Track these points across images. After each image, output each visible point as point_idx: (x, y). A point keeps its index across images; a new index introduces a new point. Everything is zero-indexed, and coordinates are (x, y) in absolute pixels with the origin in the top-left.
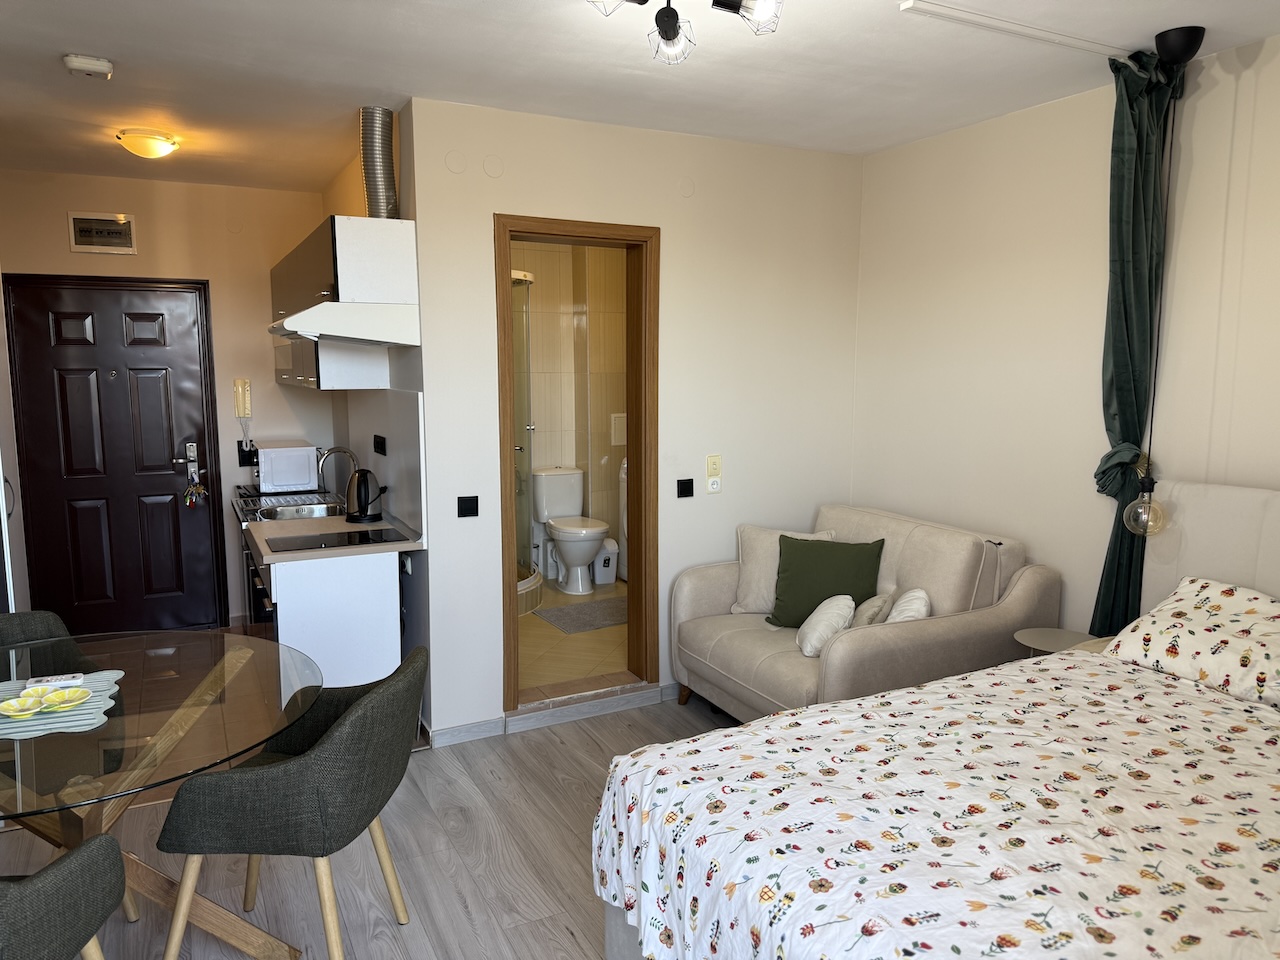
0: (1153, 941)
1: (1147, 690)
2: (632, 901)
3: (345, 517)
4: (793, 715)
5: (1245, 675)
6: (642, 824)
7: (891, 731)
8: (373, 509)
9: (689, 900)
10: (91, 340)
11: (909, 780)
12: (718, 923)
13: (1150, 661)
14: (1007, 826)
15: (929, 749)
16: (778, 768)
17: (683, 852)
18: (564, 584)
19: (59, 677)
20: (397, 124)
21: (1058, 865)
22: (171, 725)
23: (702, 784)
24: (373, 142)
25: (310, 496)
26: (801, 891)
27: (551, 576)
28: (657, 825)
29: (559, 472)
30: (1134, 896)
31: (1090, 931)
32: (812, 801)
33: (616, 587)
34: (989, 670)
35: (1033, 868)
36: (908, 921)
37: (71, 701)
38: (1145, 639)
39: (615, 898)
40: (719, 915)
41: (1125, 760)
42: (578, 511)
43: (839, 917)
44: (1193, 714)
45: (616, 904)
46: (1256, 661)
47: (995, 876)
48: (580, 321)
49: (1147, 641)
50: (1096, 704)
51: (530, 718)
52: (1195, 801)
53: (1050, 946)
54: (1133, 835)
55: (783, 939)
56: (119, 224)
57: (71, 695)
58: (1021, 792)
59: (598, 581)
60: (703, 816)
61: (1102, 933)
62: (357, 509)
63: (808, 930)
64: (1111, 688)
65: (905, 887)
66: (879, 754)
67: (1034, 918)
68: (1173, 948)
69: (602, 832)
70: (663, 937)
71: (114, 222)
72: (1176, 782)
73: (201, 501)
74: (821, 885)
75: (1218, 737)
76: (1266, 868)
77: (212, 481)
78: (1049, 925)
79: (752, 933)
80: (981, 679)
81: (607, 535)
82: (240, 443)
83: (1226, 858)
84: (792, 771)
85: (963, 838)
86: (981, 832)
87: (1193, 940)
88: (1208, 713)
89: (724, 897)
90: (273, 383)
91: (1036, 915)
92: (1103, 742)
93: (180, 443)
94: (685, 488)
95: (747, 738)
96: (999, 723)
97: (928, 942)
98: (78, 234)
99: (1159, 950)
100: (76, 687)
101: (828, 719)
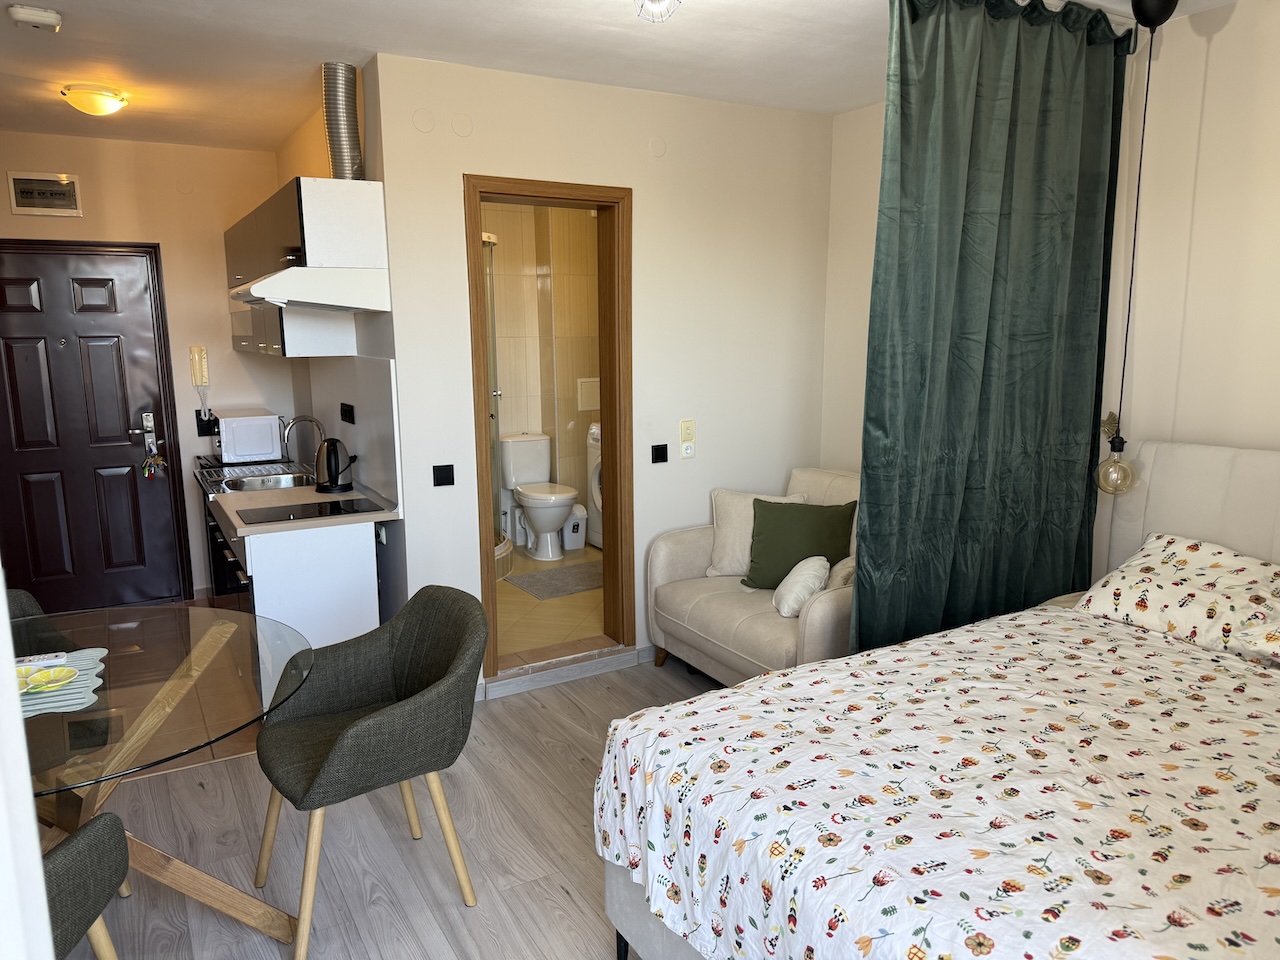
0: (1147, 880)
1: (1119, 643)
2: (637, 860)
3: (315, 487)
4: (784, 675)
5: (1211, 626)
6: (646, 785)
7: (880, 689)
8: (344, 478)
9: (697, 857)
10: (37, 306)
11: (903, 736)
12: (728, 878)
13: (1120, 615)
14: (1000, 777)
15: (918, 706)
16: (776, 727)
17: (690, 811)
18: (533, 550)
19: (42, 657)
20: (361, 82)
21: (1052, 812)
22: (158, 702)
23: (703, 745)
24: (336, 100)
25: (274, 466)
26: (811, 845)
27: (520, 542)
28: (662, 785)
29: (525, 438)
30: (1125, 839)
31: (1087, 873)
32: (813, 758)
33: (586, 553)
34: (968, 627)
35: (1029, 816)
36: (916, 870)
37: (57, 681)
38: (1115, 594)
39: (618, 857)
40: (728, 871)
41: (1105, 710)
42: (546, 477)
43: (850, 869)
44: (1164, 664)
45: (620, 863)
46: (1222, 613)
47: (994, 825)
48: (543, 284)
49: (1117, 595)
50: (1072, 657)
51: (509, 684)
52: (1173, 747)
53: (1052, 889)
54: (1119, 781)
55: (795, 892)
56: (61, 184)
57: (57, 674)
58: (1011, 744)
59: (568, 547)
60: (708, 776)
61: (1099, 875)
62: (327, 479)
63: (819, 883)
64: (1086, 642)
65: (910, 838)
66: (872, 712)
67: (1034, 863)
68: (1167, 887)
69: (605, 792)
70: (670, 894)
71: (57, 183)
72: (1154, 730)
73: (160, 473)
74: (830, 840)
75: (1190, 686)
76: (1245, 809)
77: (170, 452)
78: (1049, 870)
79: (764, 887)
80: (960, 636)
81: (576, 501)
82: (198, 413)
83: (1207, 801)
84: (790, 730)
85: (961, 789)
86: (977, 783)
87: (1184, 878)
88: (1178, 663)
89: (733, 854)
90: (230, 349)
91: (1036, 860)
92: (1082, 694)
93: (137, 412)
94: (660, 454)
95: (743, 698)
96: (982, 678)
97: (938, 890)
98: (19, 195)
99: (1154, 889)
100: (61, 666)
101: (818, 679)
